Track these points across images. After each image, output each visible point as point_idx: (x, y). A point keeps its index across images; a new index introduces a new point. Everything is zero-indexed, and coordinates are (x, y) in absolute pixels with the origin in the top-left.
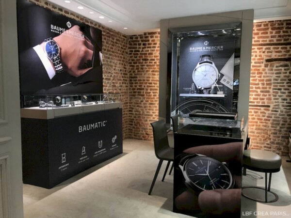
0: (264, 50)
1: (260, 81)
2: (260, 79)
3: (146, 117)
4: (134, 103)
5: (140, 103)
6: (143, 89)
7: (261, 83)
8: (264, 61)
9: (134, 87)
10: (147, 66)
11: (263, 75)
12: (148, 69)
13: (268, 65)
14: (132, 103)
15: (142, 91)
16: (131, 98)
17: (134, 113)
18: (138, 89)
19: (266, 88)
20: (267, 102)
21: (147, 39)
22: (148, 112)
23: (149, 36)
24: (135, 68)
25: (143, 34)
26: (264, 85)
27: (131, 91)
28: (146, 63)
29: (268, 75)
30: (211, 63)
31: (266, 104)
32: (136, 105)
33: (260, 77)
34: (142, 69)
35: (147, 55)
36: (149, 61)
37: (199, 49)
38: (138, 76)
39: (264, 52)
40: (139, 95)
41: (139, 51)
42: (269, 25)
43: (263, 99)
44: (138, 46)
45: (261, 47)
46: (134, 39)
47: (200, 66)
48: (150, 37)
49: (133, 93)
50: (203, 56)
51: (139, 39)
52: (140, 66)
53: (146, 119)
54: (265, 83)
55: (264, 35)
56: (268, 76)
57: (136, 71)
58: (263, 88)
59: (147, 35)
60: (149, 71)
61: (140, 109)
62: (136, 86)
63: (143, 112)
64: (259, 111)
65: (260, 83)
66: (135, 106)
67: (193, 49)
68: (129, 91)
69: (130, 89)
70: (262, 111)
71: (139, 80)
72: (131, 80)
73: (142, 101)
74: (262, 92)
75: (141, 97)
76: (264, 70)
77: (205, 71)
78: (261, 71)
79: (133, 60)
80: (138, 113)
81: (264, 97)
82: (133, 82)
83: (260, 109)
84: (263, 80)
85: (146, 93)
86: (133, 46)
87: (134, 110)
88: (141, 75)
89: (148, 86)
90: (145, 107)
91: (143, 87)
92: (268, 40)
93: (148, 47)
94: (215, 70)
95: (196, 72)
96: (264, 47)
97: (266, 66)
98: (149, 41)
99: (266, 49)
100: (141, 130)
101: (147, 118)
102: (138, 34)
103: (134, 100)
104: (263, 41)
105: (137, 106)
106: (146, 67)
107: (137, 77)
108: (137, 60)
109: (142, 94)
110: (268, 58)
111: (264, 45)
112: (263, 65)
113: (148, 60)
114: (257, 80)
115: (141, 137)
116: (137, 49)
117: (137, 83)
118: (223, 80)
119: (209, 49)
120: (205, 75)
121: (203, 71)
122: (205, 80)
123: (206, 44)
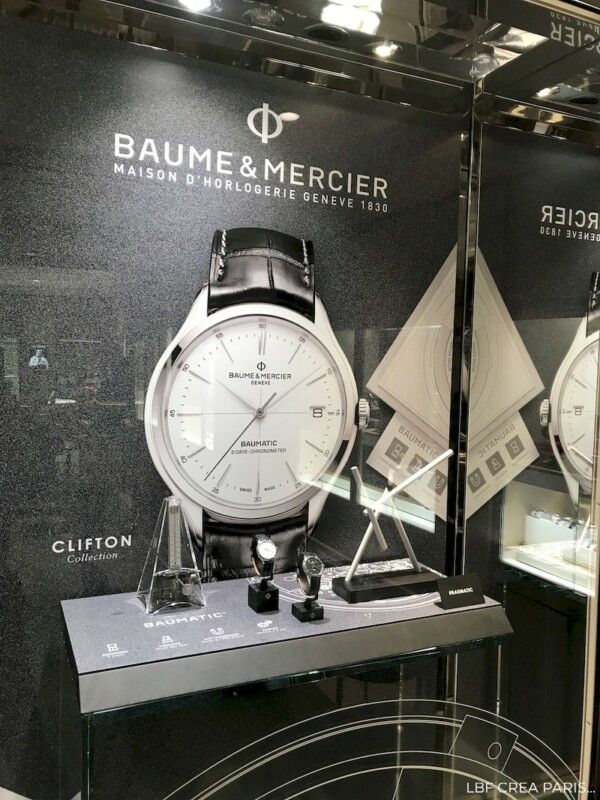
30: (307, 310)
37: (200, 166)
47: (216, 330)
50: (241, 240)
67: (149, 149)
77: (261, 375)
94: (336, 367)
118: (388, 453)
119: (287, 185)
120: (258, 405)
121: (237, 375)
122: (257, 451)
123: (265, 138)
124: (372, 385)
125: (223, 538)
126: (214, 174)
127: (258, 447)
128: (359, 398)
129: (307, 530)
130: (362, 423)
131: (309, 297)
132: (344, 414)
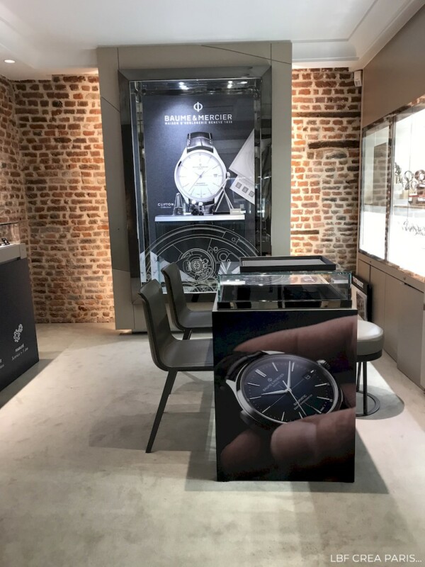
0: (305, 125)
1: (300, 184)
2: (300, 180)
3: (76, 271)
4: (44, 242)
5: (59, 242)
6: (63, 209)
7: (304, 190)
8: (306, 146)
9: (39, 205)
10: (69, 154)
11: (306, 173)
12: (70, 163)
13: (313, 154)
14: (37, 242)
15: (61, 213)
16: (34, 231)
17: (46, 265)
18: (49, 209)
19: (311, 198)
20: (314, 224)
21: (62, 92)
22: (79, 260)
23: (68, 84)
24: (39, 159)
25: (51, 79)
26: (308, 193)
27: (33, 213)
28: (64, 147)
29: (314, 173)
30: (212, 151)
31: (312, 229)
32: (49, 246)
33: (301, 177)
34: (57, 161)
35: (67, 129)
36: (71, 145)
37: (183, 120)
38: (47, 179)
39: (305, 129)
40: (53, 222)
41: (44, 120)
42: (312, 77)
43: (307, 219)
44: (40, 108)
45: (300, 118)
46: (28, 90)
47: (189, 157)
48: (68, 88)
49: (38, 220)
50: (194, 135)
51: (41, 90)
52: (50, 156)
53: (76, 275)
54: (310, 188)
55: (303, 96)
56: (313, 176)
57: (42, 167)
58: (306, 198)
59: (62, 82)
60: (74, 166)
61: (59, 255)
62: (44, 203)
63: (68, 261)
64: (301, 242)
65: (301, 188)
66: (46, 249)
67: (172, 118)
68: (27, 215)
69: (30, 210)
70: (306, 242)
71: (51, 188)
72: (29, 189)
73: (63, 237)
74: (305, 205)
75: (58, 226)
76: (306, 164)
77: (201, 167)
78: (302, 166)
79: (30, 141)
80: (56, 264)
81: (308, 216)
82: (35, 192)
83: (303, 239)
84: (306, 184)
85: (71, 216)
86: (27, 107)
87: (44, 258)
88: (56, 175)
89: (74, 202)
90: (72, 249)
91: (62, 204)
92: (311, 105)
93: (66, 112)
94: (220, 165)
95: (182, 168)
96: (306, 120)
97: (310, 156)
98: (67, 96)
99: (309, 122)
100: (66, 301)
101: (80, 273)
102: (37, 79)
103: (42, 236)
104: (303, 107)
105: (53, 249)
106: (65, 156)
107: (44, 182)
108: (42, 141)
109: (61, 219)
110: (313, 141)
111: (306, 115)
112: (304, 154)
113: (69, 140)
114: (297, 184)
115: (69, 317)
116: (40, 115)
117: (47, 195)
118: (236, 186)
119: (205, 120)
120: (200, 174)
121: (194, 167)
123: (198, 110)
124: (230, 168)
126: (187, 121)
127: (201, 184)
128: (227, 172)
129: (214, 205)
130: (228, 178)
131: (212, 147)
132: (223, 176)
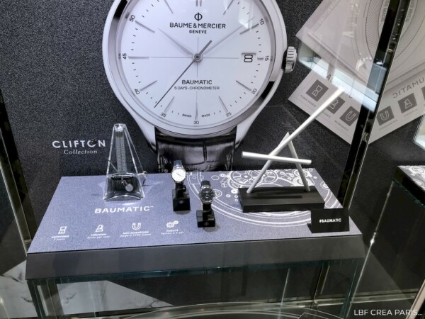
94: (267, 19)
120: (196, 51)
121: (176, 25)
122: (195, 88)
125: (171, 146)
127: (196, 85)
128: (288, 46)
129: (235, 145)
130: (289, 68)
132: (273, 59)
